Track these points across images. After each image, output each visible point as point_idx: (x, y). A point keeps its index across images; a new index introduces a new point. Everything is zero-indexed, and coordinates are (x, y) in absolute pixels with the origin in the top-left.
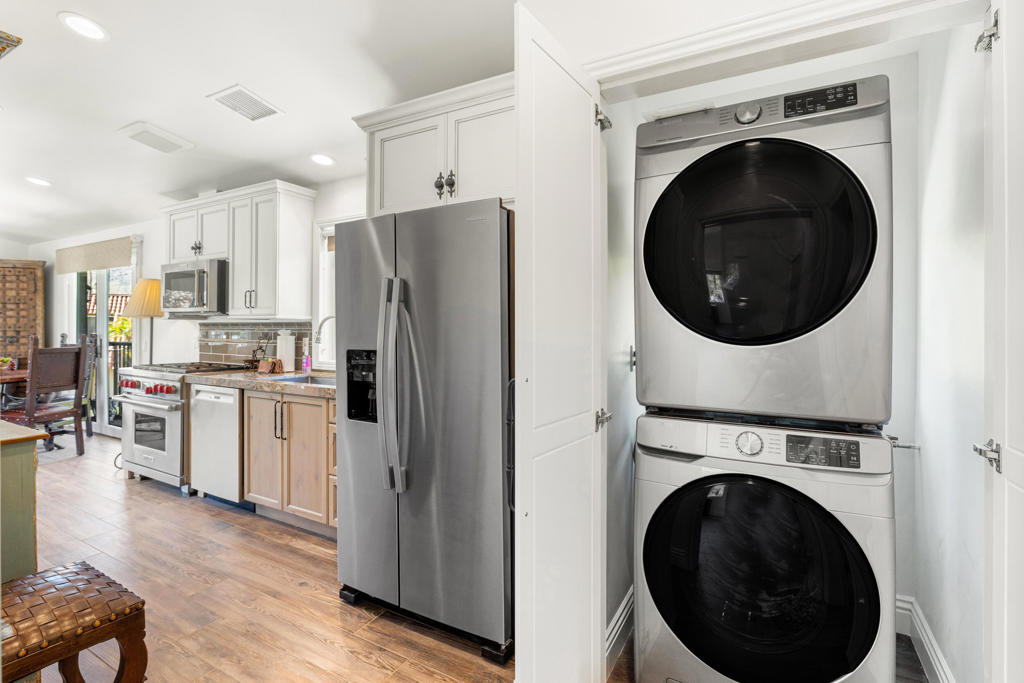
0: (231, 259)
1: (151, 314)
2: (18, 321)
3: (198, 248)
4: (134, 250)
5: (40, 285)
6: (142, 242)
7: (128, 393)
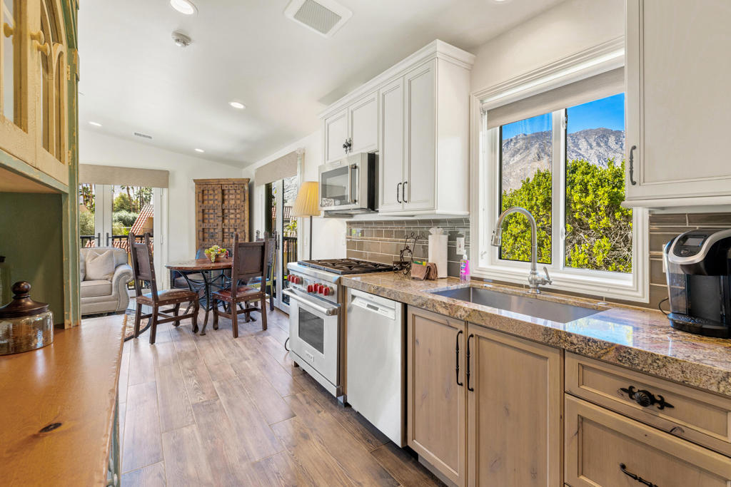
0: (381, 150)
1: (311, 213)
2: (236, 221)
3: (348, 145)
4: (299, 162)
5: (247, 195)
6: (304, 154)
7: (294, 287)
